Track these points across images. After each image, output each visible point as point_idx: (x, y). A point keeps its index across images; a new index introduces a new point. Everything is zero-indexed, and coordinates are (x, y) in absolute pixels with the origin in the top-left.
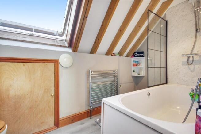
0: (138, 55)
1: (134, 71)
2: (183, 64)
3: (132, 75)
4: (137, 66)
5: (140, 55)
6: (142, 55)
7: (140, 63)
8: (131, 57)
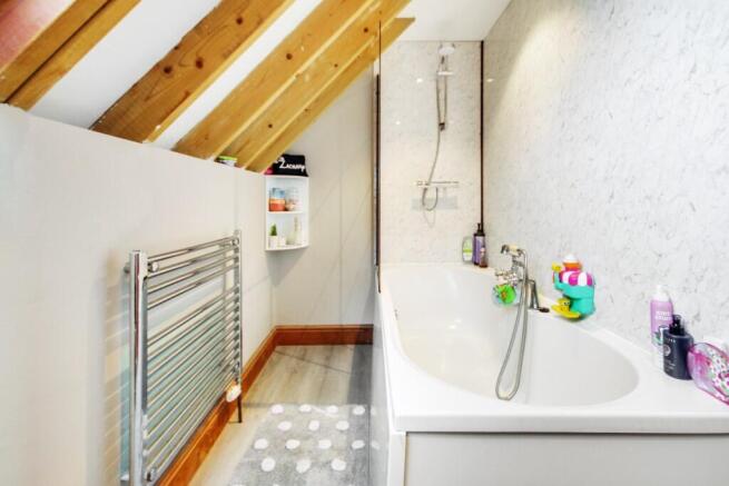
0: (288, 166)
1: (274, 233)
2: (414, 208)
3: (268, 249)
4: (286, 210)
5: (294, 167)
6: (303, 168)
7: (295, 198)
8: (266, 174)
